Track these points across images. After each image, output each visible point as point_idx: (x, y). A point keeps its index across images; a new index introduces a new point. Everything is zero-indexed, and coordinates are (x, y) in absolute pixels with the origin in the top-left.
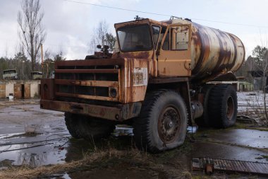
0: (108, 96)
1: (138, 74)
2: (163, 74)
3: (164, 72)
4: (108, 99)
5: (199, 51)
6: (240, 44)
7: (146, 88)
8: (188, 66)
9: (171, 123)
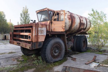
0: (28, 39)
1: (41, 30)
2: (53, 31)
3: (54, 30)
4: (28, 40)
5: (70, 22)
6: (89, 21)
7: (45, 36)
8: (63, 28)
9: (57, 51)
